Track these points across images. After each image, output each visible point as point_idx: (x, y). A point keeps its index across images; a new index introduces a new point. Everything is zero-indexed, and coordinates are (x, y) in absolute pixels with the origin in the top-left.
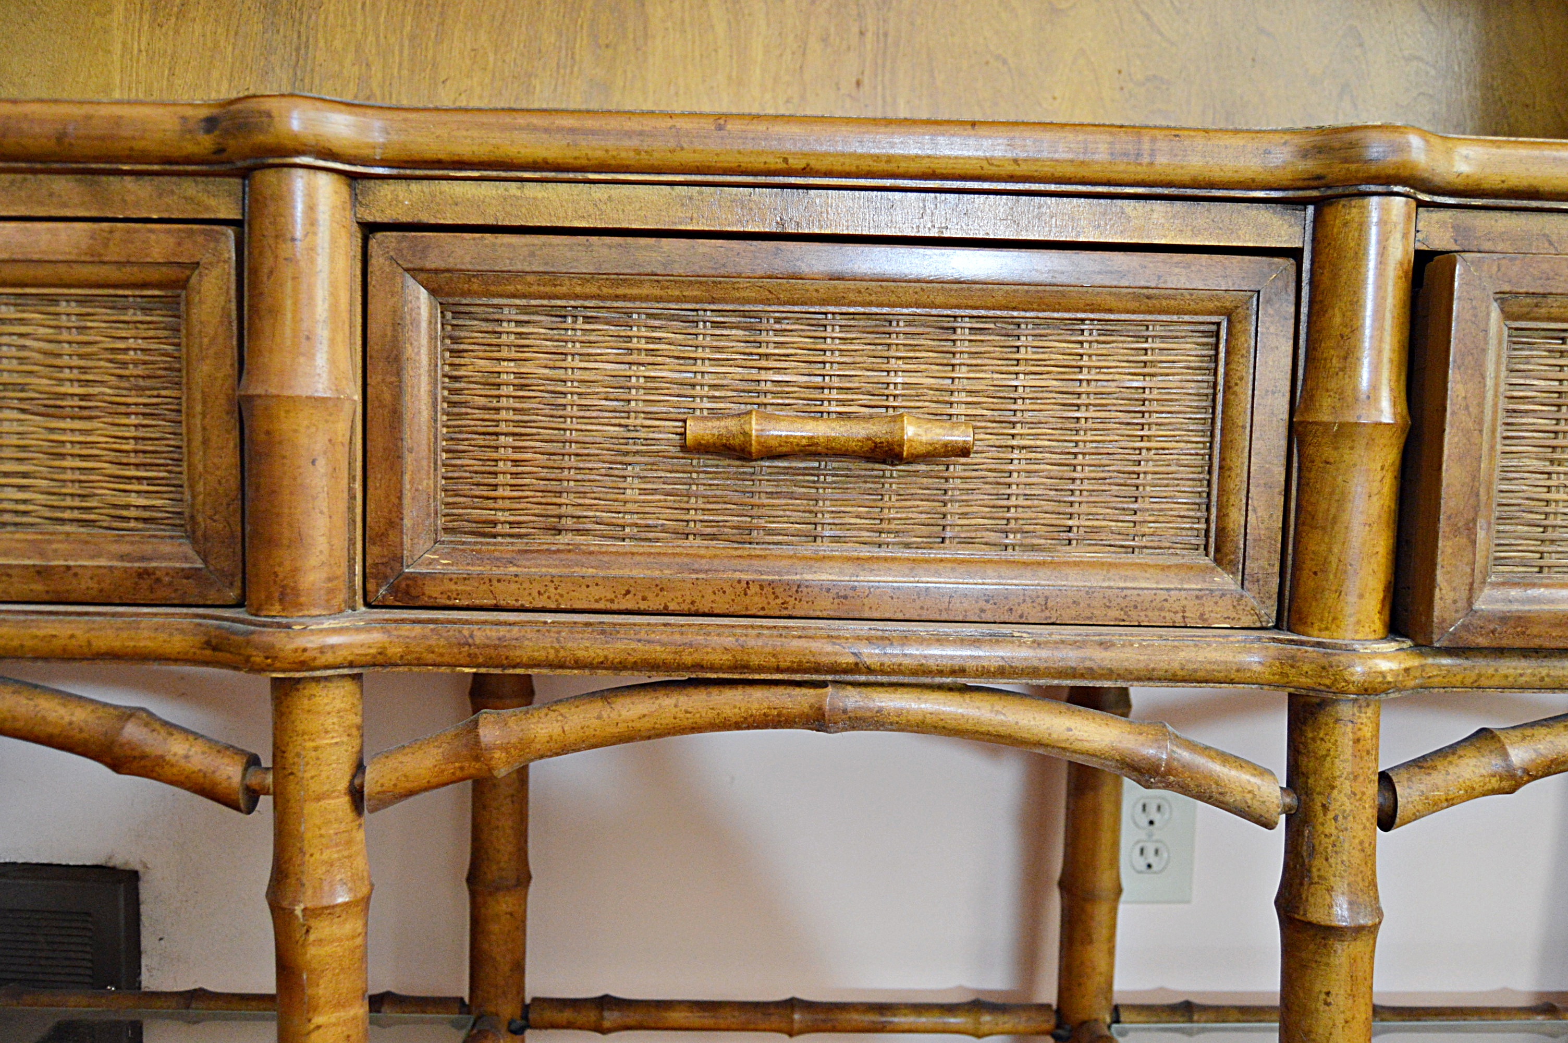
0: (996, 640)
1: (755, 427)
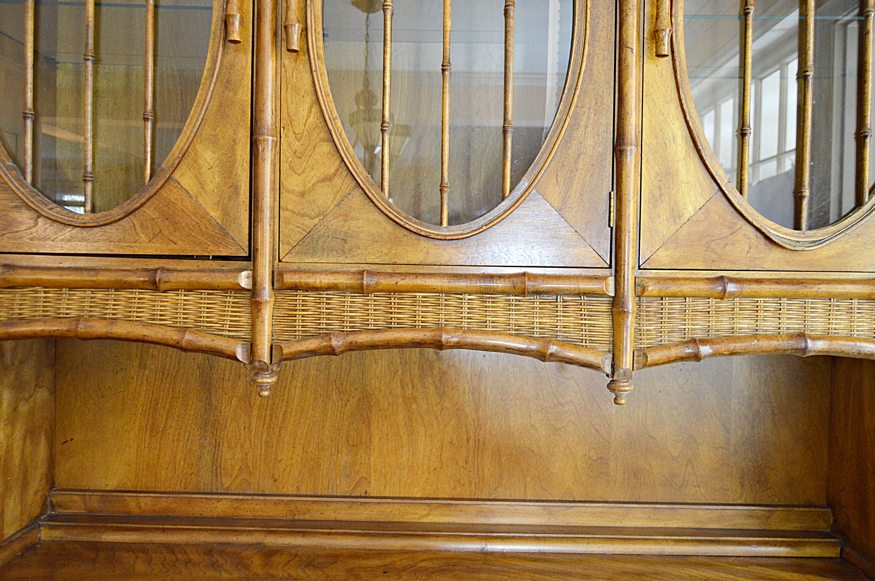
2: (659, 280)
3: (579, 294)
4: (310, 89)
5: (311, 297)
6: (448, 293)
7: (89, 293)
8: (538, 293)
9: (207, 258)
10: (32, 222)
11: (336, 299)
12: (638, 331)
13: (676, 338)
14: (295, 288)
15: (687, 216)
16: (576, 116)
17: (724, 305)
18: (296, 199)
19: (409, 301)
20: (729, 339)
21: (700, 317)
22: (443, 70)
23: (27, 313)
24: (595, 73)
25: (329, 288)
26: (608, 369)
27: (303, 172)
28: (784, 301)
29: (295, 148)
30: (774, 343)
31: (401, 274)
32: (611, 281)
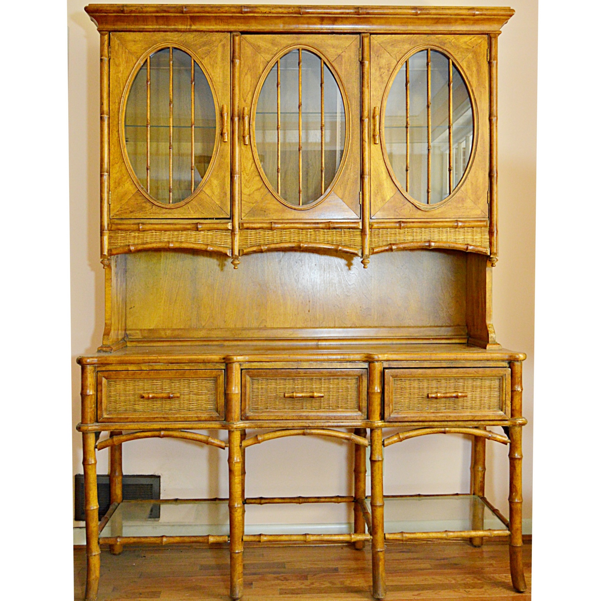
0: (328, 422)
1: (294, 394)
2: (377, 223)
3: (349, 228)
4: (252, 158)
5: (253, 232)
6: (302, 229)
7: (172, 233)
8: (334, 228)
9: (213, 219)
10: (151, 207)
11: (262, 232)
12: (371, 241)
13: (385, 243)
14: (247, 228)
15: (387, 200)
16: (347, 166)
17: (402, 231)
18: (247, 197)
19: (288, 233)
20: (403, 243)
21: (393, 235)
22: (299, 150)
23: (149, 240)
24: (353, 150)
25: (260, 228)
26: (360, 255)
27: (250, 187)
28: (423, 229)
29: (246, 179)
30: (419, 244)
31: (285, 223)
32: (361, 224)
